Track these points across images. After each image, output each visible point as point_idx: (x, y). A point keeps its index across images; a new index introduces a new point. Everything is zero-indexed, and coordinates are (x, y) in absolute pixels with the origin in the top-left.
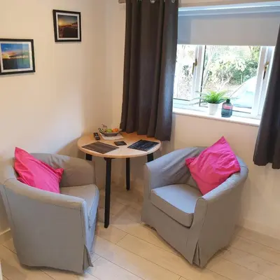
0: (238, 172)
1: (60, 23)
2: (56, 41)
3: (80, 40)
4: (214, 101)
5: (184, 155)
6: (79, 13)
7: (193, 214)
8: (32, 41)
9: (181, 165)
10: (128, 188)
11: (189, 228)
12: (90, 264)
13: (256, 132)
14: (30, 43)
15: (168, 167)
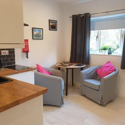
0: (115, 70)
1: (51, 24)
2: (49, 30)
3: (57, 30)
4: (105, 49)
5: (95, 68)
6: (57, 21)
7: (100, 85)
8: (42, 29)
9: (94, 72)
10: (73, 85)
11: (98, 90)
12: (63, 104)
13: (121, 58)
14: (42, 30)
15: (89, 72)
